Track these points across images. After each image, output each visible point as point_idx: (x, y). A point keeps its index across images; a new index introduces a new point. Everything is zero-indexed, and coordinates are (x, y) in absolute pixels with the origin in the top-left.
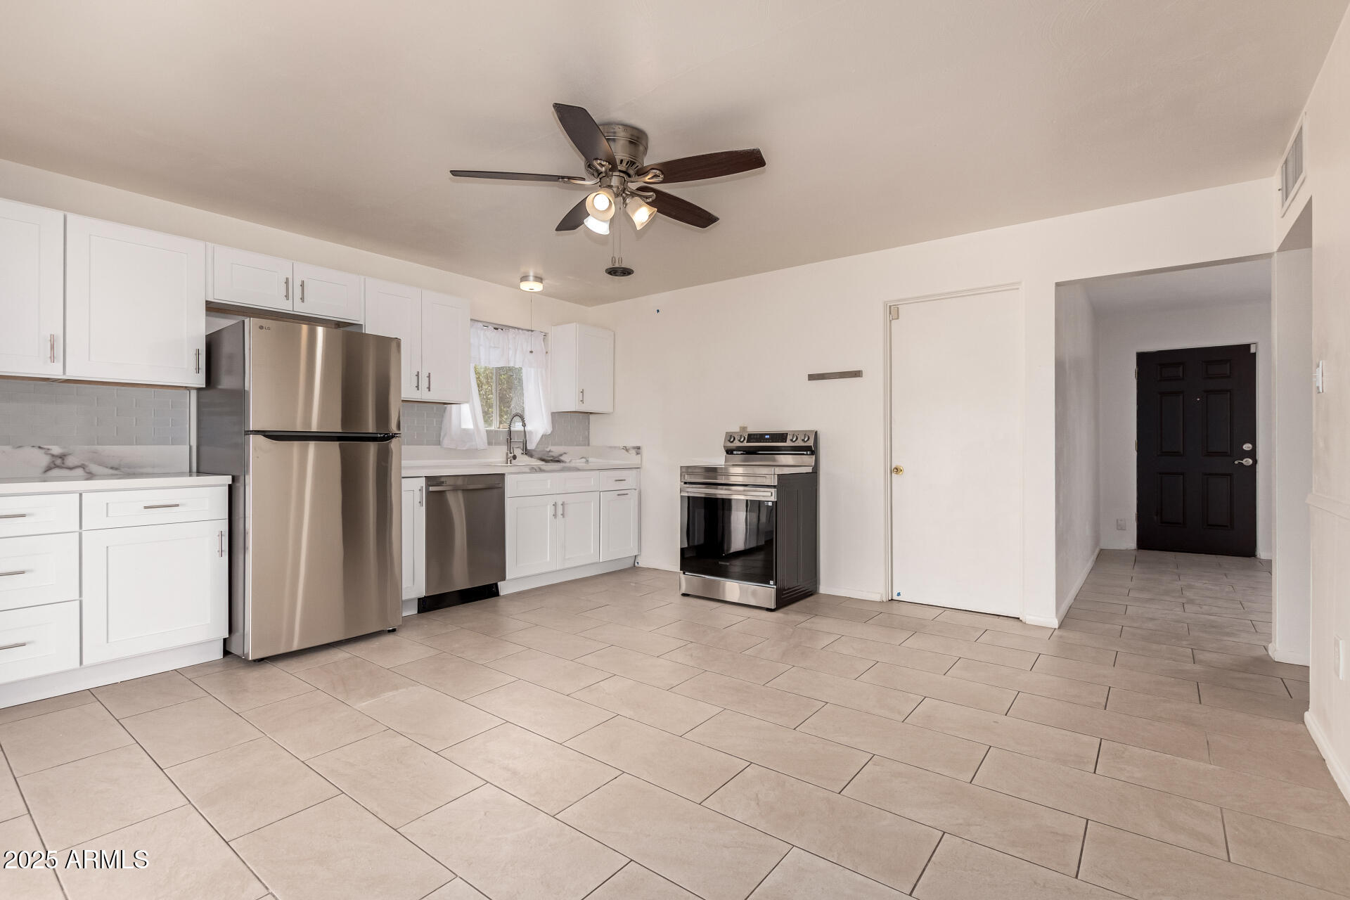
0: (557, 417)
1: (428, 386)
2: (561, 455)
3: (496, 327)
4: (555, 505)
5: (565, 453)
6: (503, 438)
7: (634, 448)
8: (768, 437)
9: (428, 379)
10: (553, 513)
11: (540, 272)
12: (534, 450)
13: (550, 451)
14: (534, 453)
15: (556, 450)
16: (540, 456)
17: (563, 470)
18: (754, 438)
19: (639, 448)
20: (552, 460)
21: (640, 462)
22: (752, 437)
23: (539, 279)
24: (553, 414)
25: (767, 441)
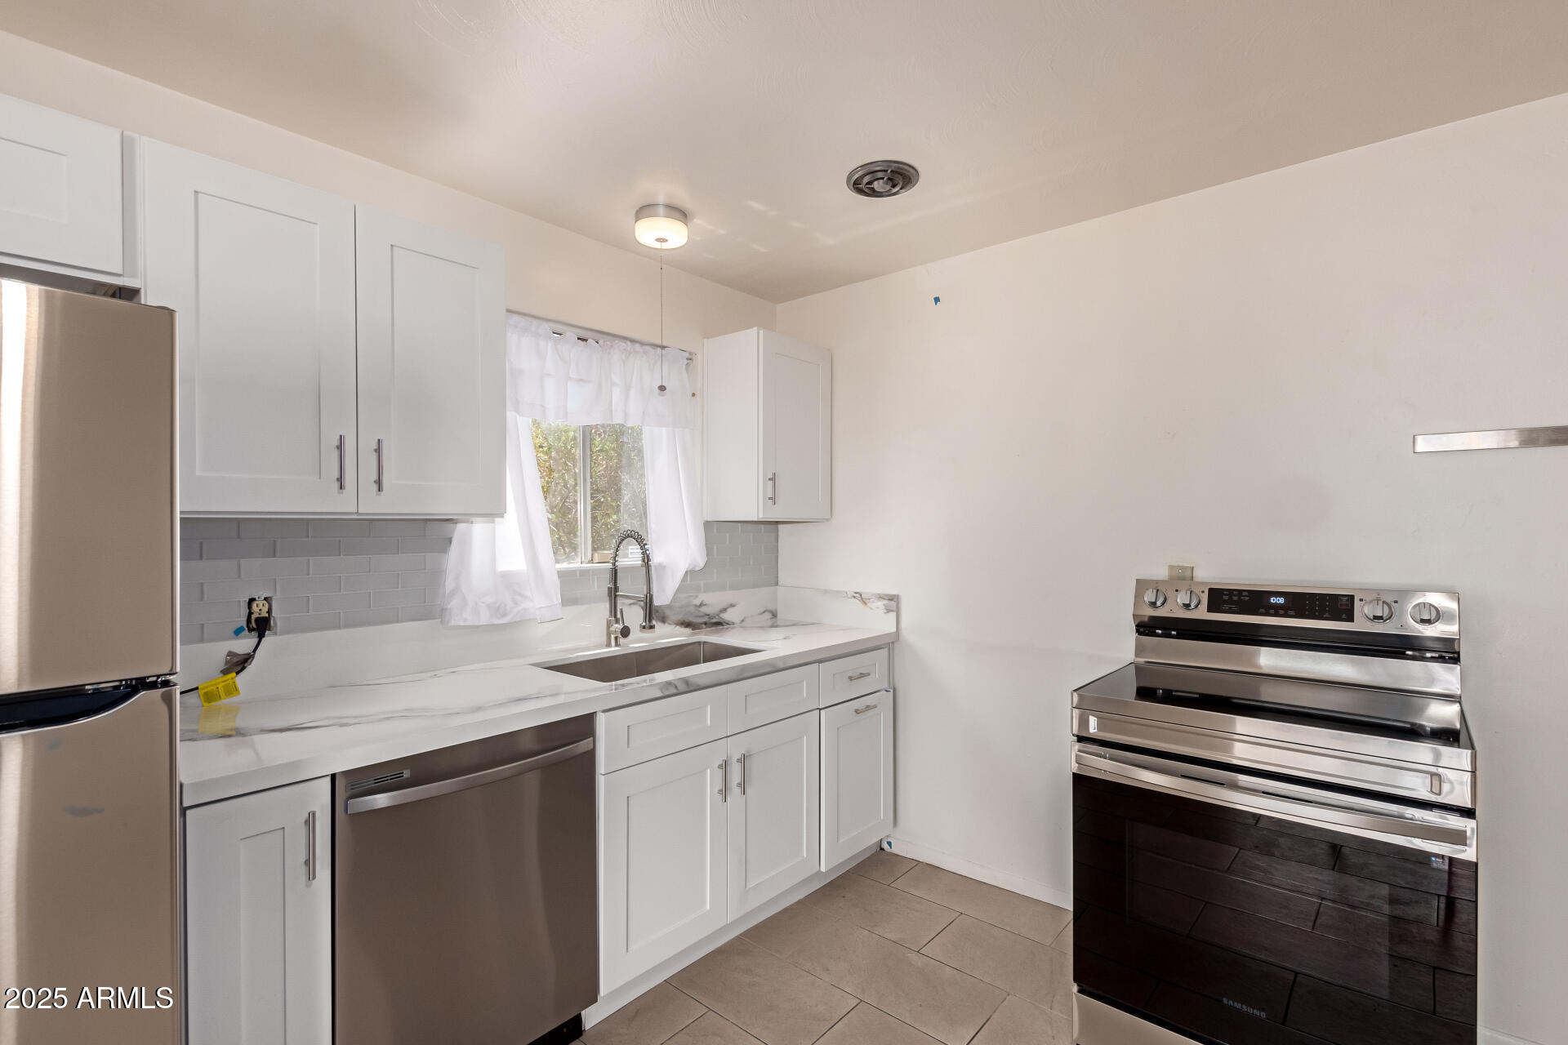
0: (715, 531)
1: (375, 477)
2: (724, 610)
3: (583, 334)
4: (725, 766)
5: (732, 606)
6: (602, 586)
7: (881, 597)
8: (1281, 600)
9: (374, 456)
10: (719, 785)
11: (683, 198)
12: (669, 606)
13: (701, 605)
14: (668, 613)
15: (713, 601)
16: (680, 617)
17: (742, 675)
18: (1231, 602)
19: (893, 598)
20: (705, 623)
21: (894, 630)
22: (1219, 598)
23: (679, 213)
24: (708, 525)
25: (1276, 611)
